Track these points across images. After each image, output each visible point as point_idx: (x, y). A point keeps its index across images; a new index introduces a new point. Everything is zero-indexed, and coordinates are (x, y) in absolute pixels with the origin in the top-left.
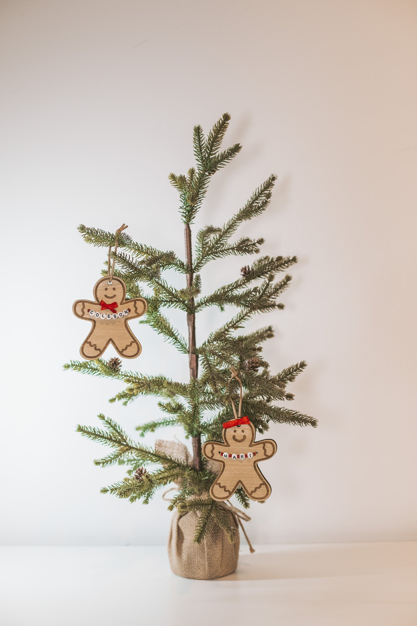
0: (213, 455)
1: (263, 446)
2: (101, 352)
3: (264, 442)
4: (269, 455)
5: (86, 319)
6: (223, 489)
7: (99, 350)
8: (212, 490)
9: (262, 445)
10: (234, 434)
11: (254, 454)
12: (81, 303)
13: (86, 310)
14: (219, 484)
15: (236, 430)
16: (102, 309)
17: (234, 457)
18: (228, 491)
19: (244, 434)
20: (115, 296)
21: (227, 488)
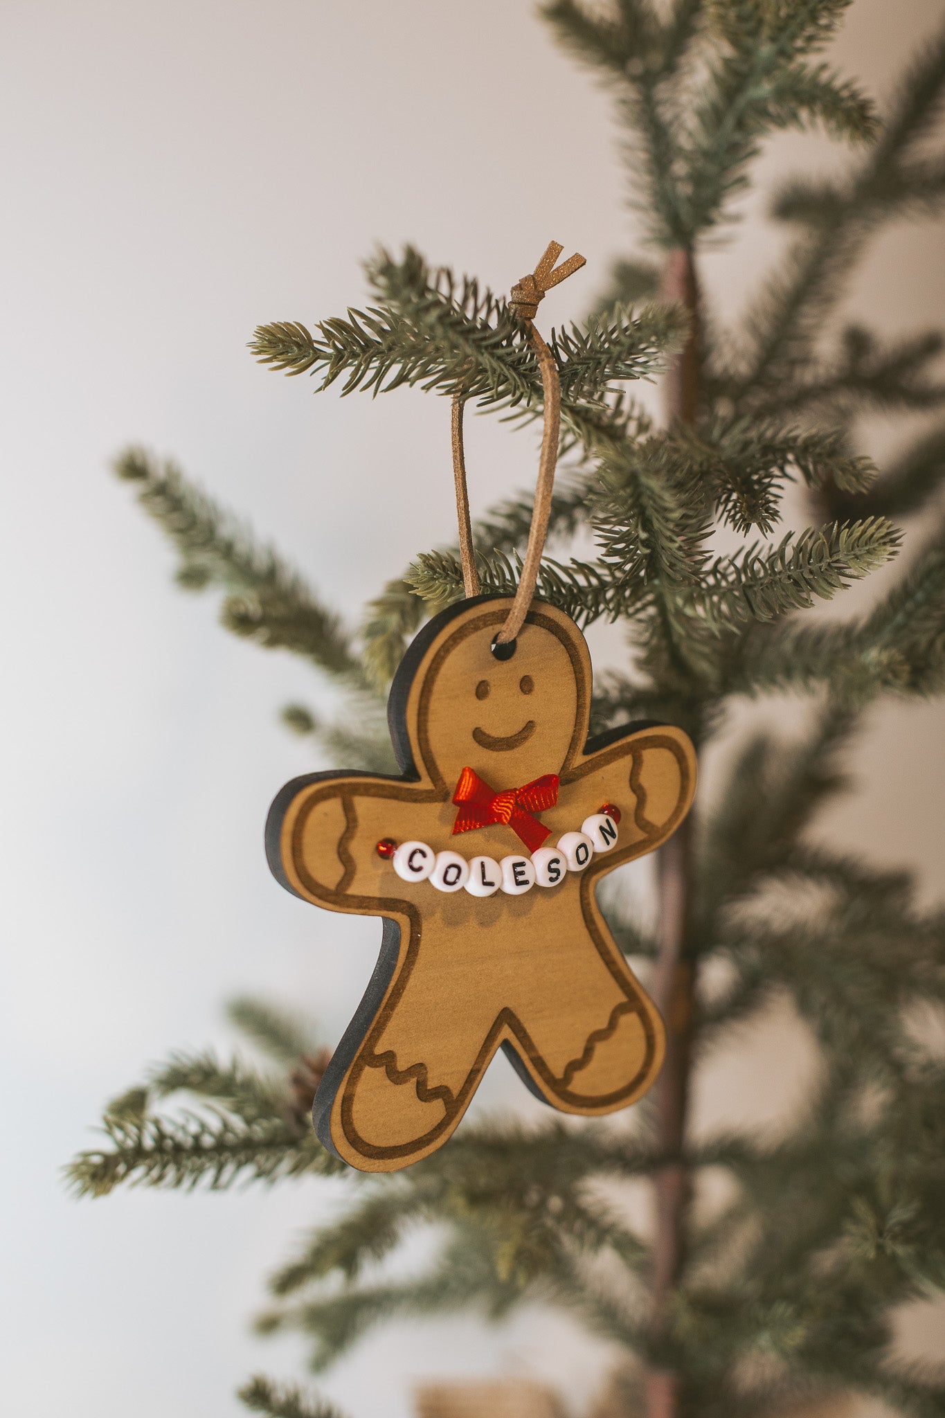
2: (455, 1102)
5: (364, 905)
7: (441, 1092)
12: (332, 807)
13: (361, 849)
16: (456, 831)
20: (530, 726)
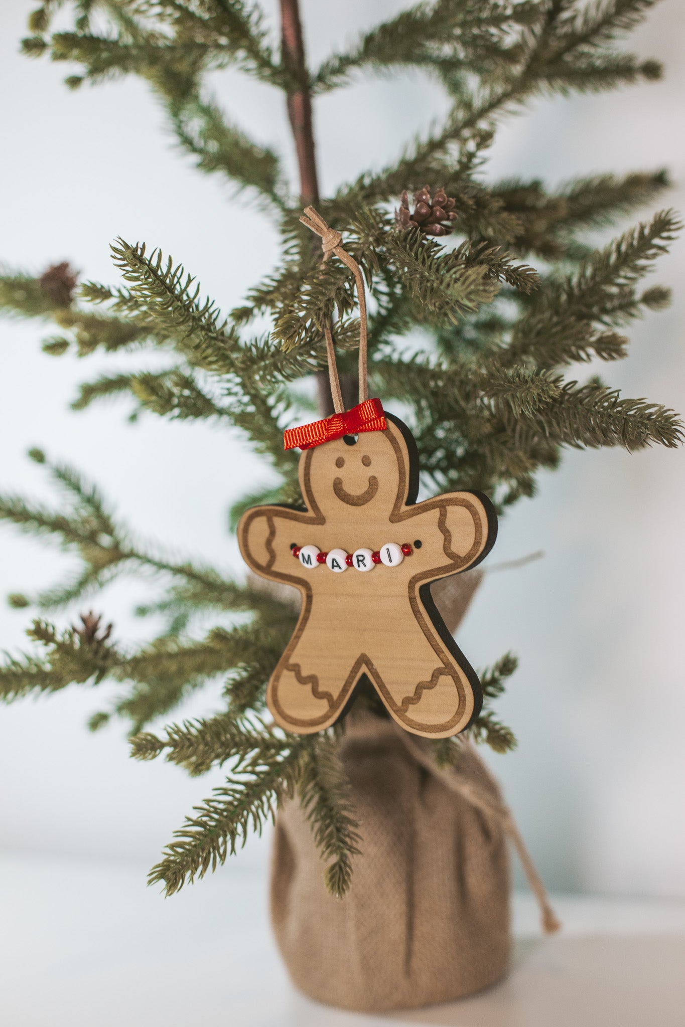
0: (273, 556)
1: (438, 516)
3: (441, 500)
4: (462, 555)
6: (308, 687)
8: (275, 690)
9: (435, 513)
10: (336, 473)
11: (406, 550)
14: (296, 669)
15: (346, 457)
17: (335, 562)
18: (327, 696)
19: (370, 472)
21: (321, 682)
